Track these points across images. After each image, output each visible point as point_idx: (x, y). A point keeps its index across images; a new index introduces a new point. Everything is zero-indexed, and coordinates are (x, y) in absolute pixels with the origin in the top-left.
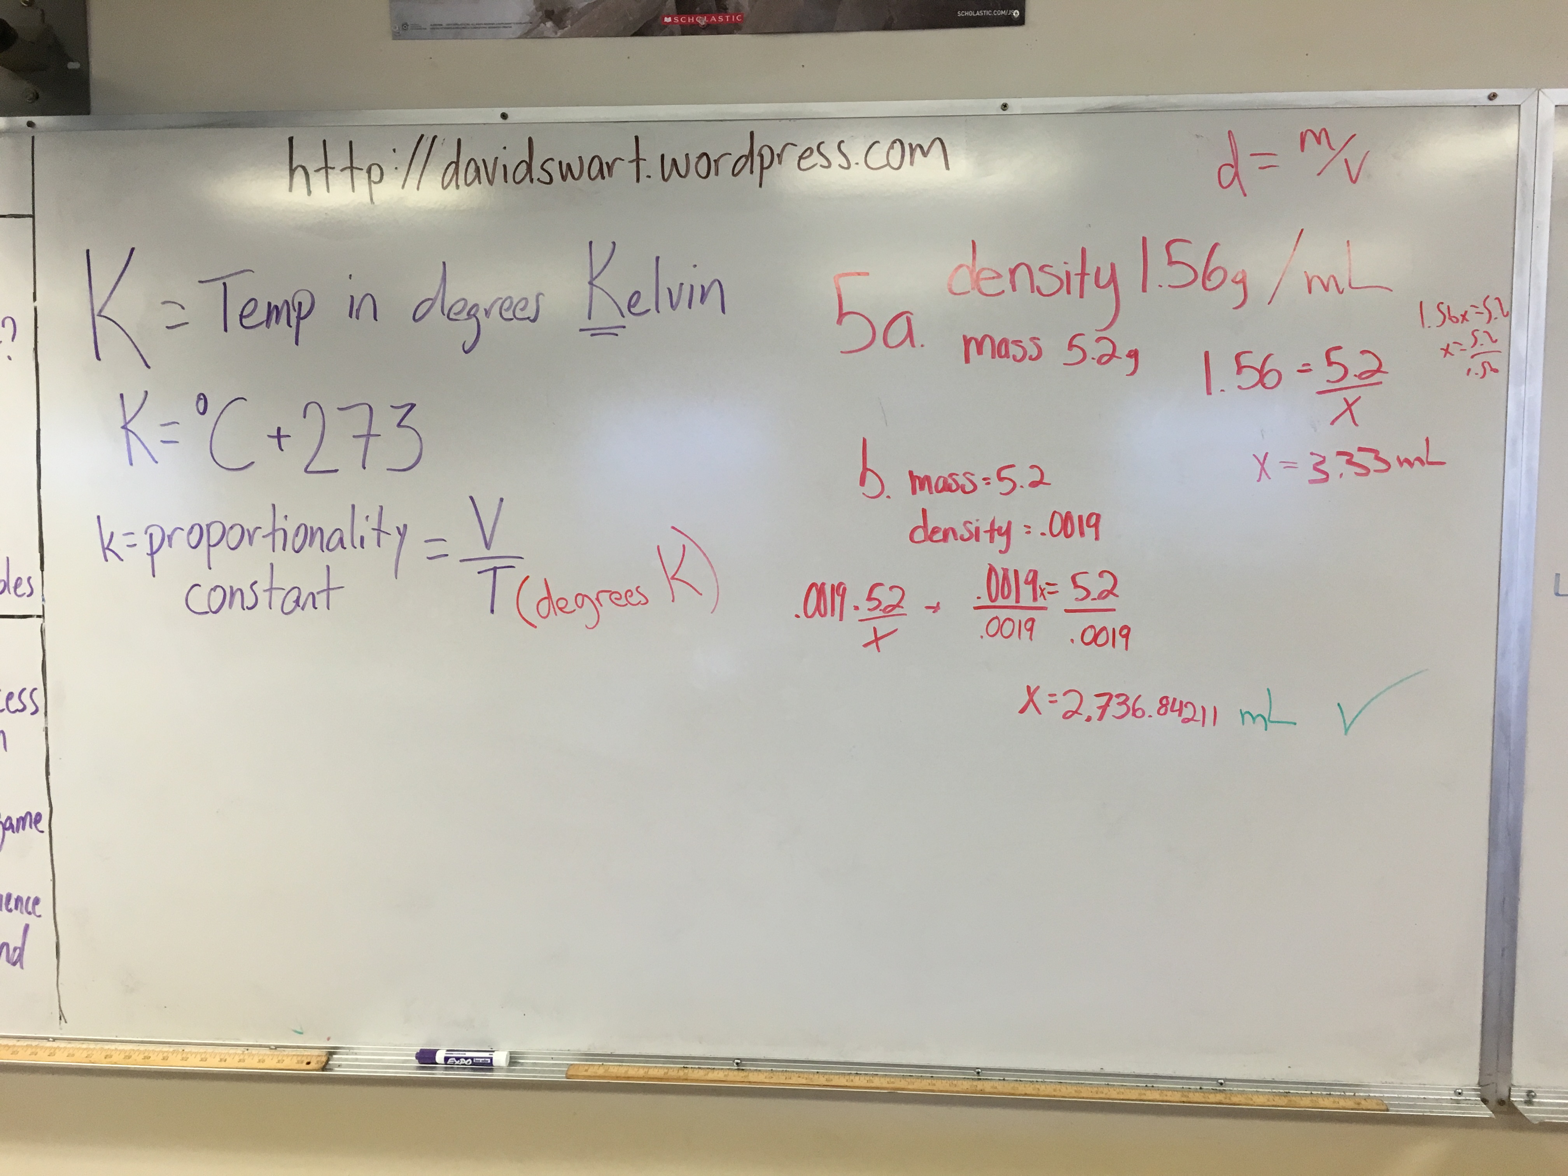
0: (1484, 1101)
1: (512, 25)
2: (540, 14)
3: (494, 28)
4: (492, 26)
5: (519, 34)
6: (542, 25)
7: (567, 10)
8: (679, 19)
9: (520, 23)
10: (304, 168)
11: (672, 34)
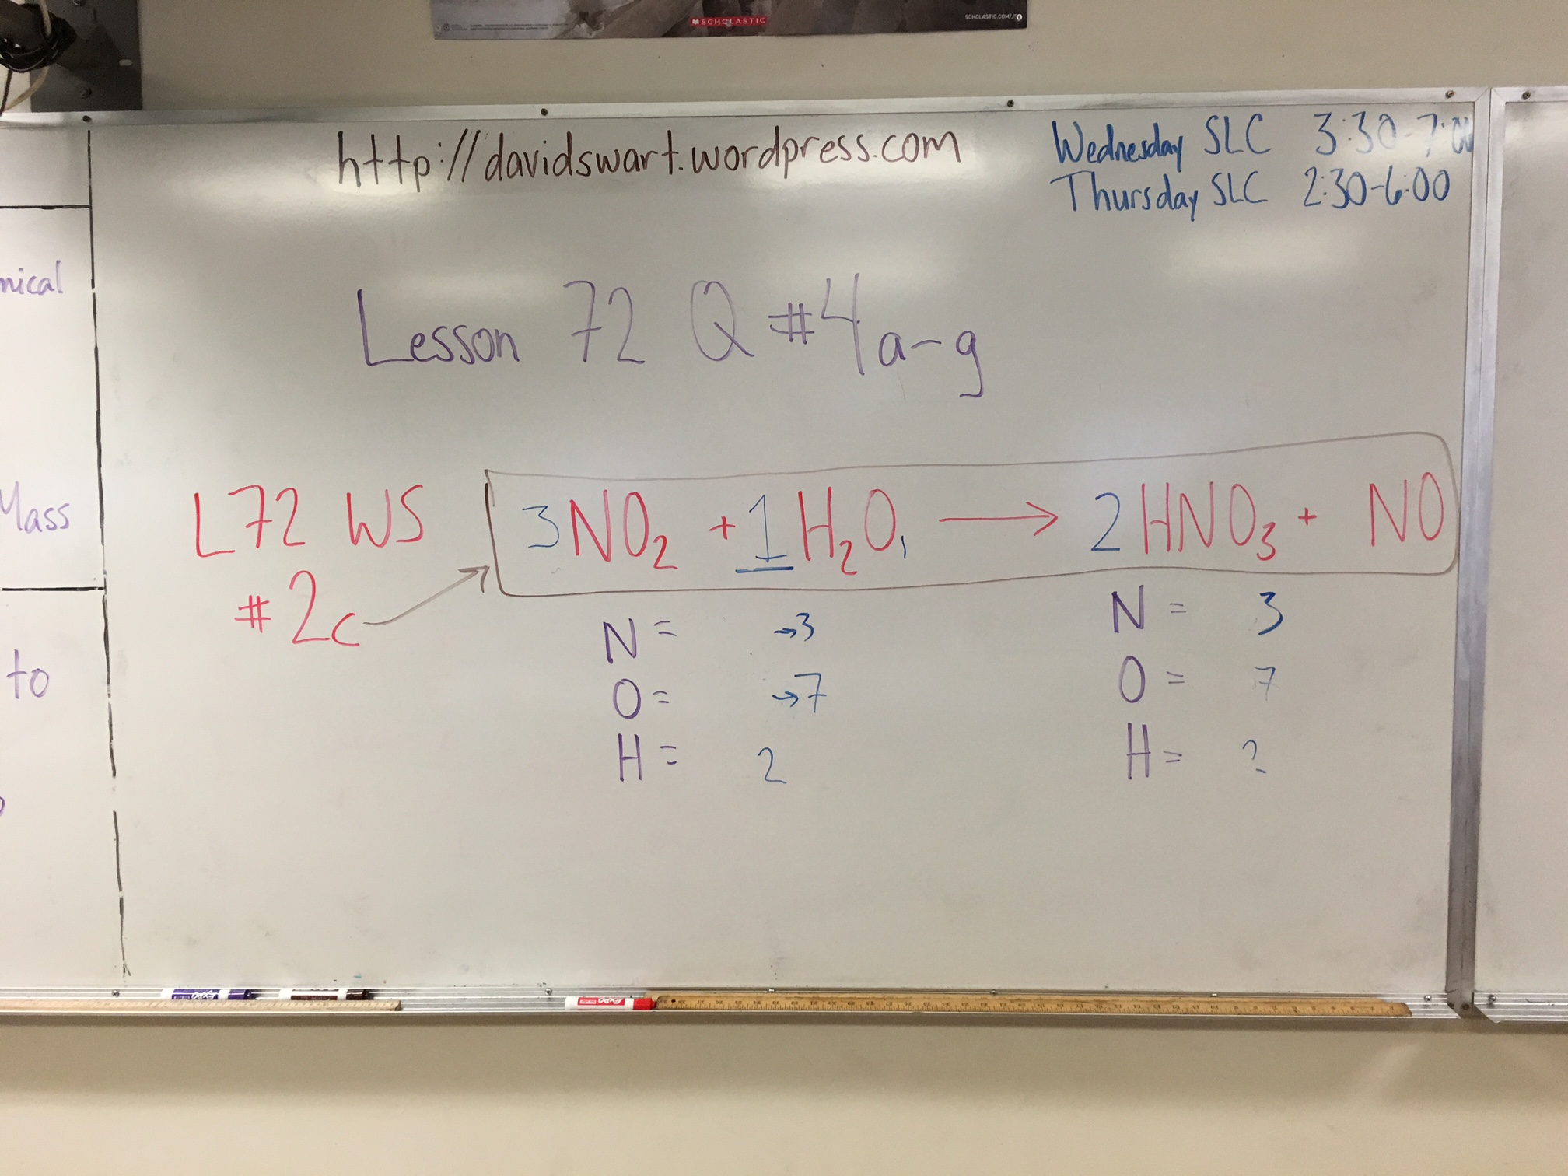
0: (1451, 1005)
1: (550, 27)
2: (575, 16)
3: (533, 29)
4: (530, 27)
5: (554, 35)
6: (577, 26)
7: (600, 13)
8: (707, 22)
9: (557, 25)
10: (353, 161)
11: (700, 35)
